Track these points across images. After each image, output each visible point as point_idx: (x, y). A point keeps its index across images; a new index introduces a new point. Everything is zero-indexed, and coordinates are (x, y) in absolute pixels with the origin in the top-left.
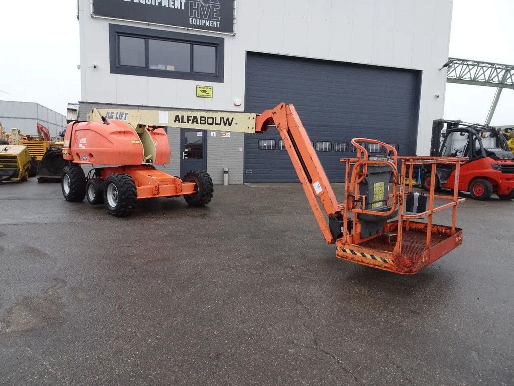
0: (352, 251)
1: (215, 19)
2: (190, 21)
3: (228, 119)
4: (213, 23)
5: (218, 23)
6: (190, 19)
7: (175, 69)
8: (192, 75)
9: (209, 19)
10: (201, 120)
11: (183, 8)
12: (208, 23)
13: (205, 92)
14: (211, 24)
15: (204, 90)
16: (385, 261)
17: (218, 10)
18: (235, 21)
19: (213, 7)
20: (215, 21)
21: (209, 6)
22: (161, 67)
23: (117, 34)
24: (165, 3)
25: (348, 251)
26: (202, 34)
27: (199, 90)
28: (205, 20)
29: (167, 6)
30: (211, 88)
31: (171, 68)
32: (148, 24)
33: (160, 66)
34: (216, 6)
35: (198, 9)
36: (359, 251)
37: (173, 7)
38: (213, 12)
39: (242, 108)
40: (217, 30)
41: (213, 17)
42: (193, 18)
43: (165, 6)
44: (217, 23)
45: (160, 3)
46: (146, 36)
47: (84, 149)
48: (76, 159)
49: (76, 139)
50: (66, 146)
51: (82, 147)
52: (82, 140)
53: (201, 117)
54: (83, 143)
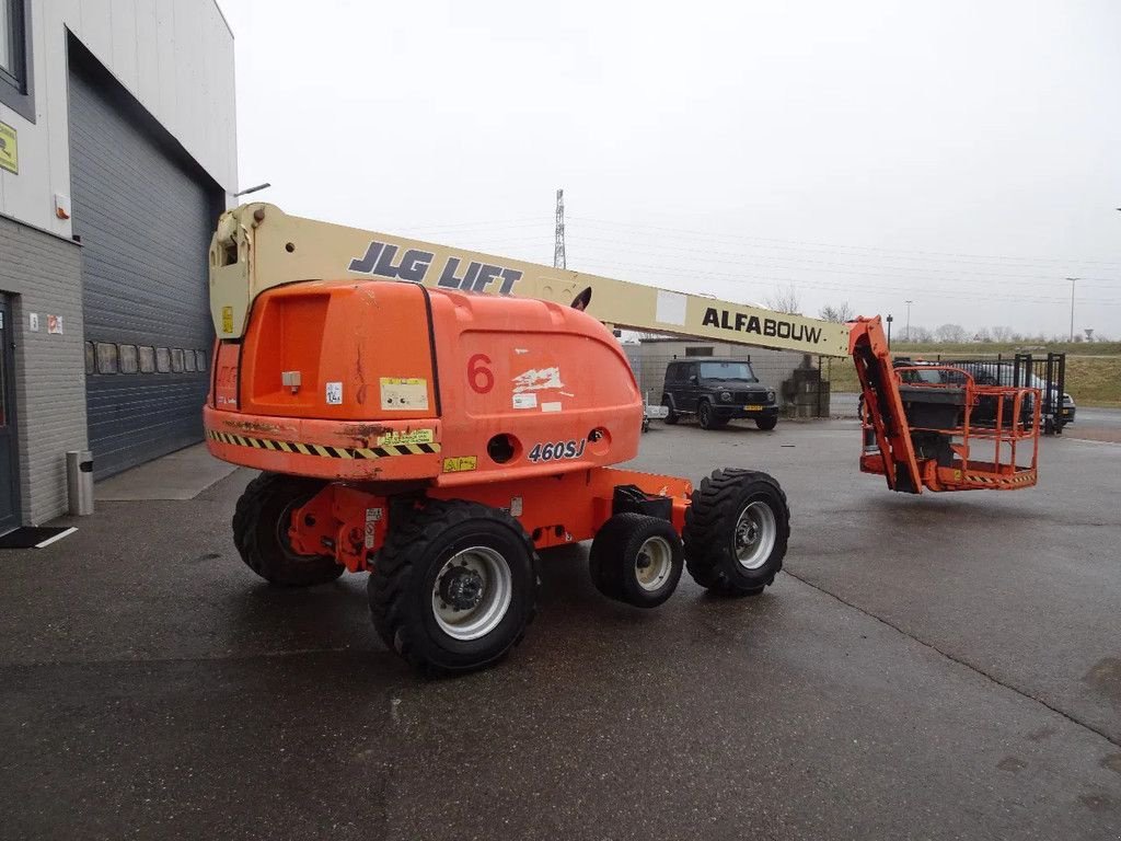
10: (766, 327)
13: (2, 144)
30: (14, 133)
47: (556, 415)
48: (465, 467)
49: (472, 373)
50: (406, 407)
51: (539, 408)
52: (533, 375)
53: (767, 321)
54: (539, 387)
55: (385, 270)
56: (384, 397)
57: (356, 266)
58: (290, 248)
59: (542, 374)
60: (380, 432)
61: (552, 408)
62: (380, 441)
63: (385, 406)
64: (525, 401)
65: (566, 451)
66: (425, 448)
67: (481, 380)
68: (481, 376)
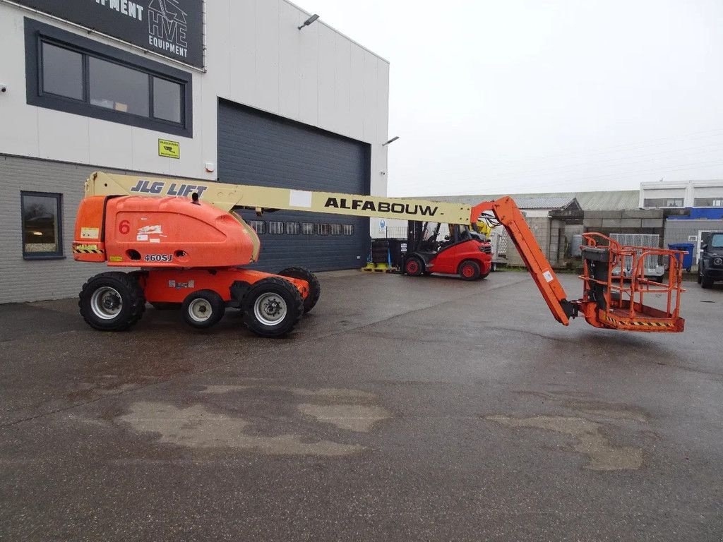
0: (639, 323)
1: (181, 44)
2: (150, 40)
3: (428, 208)
4: (179, 49)
5: (186, 50)
6: (150, 37)
7: (128, 109)
8: (151, 122)
9: (174, 43)
10: (380, 207)
11: (140, 18)
12: (172, 48)
13: (169, 149)
14: (177, 50)
15: (167, 146)
16: (668, 326)
17: (185, 32)
18: (205, 52)
19: (179, 26)
20: (181, 47)
21: (174, 23)
22: (106, 104)
23: (39, 39)
24: (114, 4)
25: (636, 323)
26: (165, 63)
27: (162, 146)
28: (170, 43)
29: (118, 10)
30: (177, 144)
31: (121, 107)
32: (89, 32)
33: (106, 102)
34: (183, 27)
35: (159, 24)
36: (646, 322)
37: (126, 13)
38: (179, 34)
39: (214, 176)
40: (183, 61)
41: (179, 42)
42: (154, 36)
43: (115, 9)
44: (184, 51)
45: (108, 3)
46: (86, 50)
47: (157, 244)
48: (118, 260)
49: (121, 227)
50: (89, 237)
51: (149, 241)
52: (147, 228)
53: (380, 204)
54: (149, 233)
55: (144, 190)
56: (82, 234)
57: (133, 189)
58: (106, 185)
59: (152, 228)
60: (78, 245)
61: (157, 241)
62: (78, 248)
63: (82, 237)
64: (142, 238)
65: (162, 258)
66: (94, 251)
67: (124, 229)
68: (124, 228)
